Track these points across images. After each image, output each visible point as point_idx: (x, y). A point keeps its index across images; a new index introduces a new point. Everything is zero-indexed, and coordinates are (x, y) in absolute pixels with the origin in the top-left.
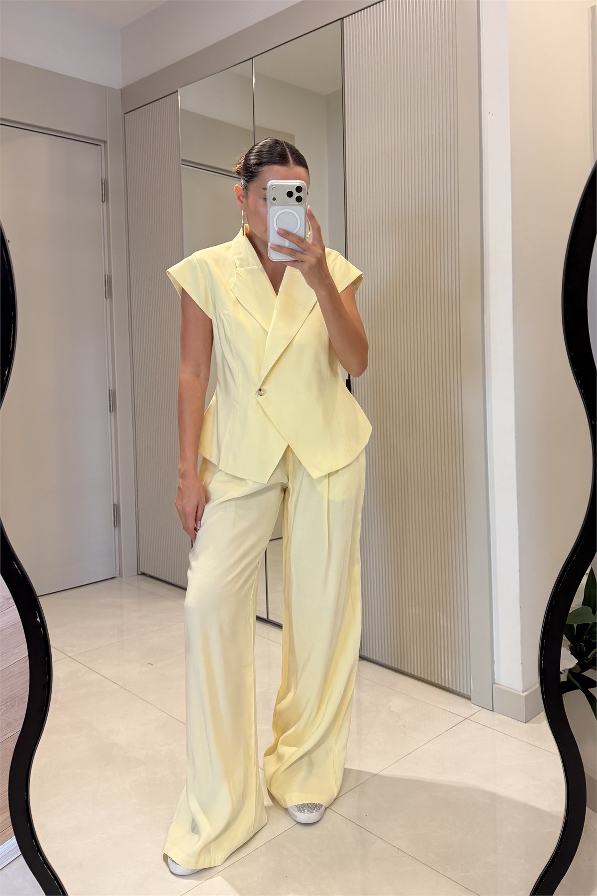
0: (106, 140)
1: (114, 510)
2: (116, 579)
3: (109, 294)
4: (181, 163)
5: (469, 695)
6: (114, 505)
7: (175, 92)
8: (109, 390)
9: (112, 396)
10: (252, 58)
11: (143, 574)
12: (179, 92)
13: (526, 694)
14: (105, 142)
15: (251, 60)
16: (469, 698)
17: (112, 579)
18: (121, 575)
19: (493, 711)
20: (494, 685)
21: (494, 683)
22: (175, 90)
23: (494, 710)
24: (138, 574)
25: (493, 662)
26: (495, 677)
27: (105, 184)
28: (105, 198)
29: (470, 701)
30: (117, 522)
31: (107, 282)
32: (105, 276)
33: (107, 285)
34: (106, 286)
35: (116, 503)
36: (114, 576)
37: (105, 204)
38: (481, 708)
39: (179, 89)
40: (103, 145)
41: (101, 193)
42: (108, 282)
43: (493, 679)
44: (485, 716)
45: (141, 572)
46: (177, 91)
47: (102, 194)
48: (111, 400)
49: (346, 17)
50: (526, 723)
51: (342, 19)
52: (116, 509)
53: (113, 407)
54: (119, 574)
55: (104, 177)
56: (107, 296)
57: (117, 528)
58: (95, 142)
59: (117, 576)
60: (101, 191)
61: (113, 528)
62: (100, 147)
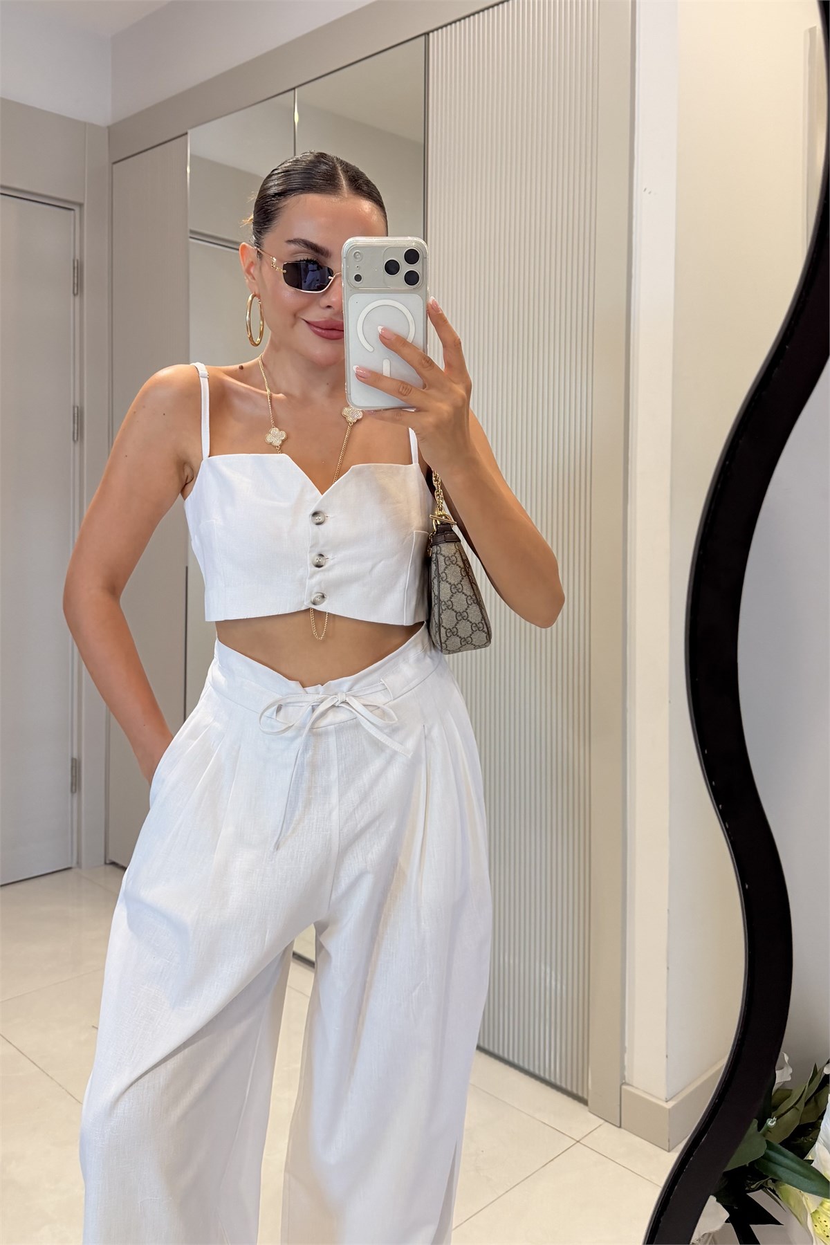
0: (81, 201)
1: (72, 767)
2: (73, 870)
3: (78, 434)
4: (189, 235)
5: (586, 1097)
6: (74, 760)
7: (183, 135)
10: (295, 88)
11: (113, 864)
12: (189, 135)
13: (670, 1107)
14: (81, 205)
15: (293, 91)
16: (584, 1102)
17: (66, 871)
18: (79, 863)
19: (620, 1127)
20: (624, 1087)
21: (623, 1084)
22: (184, 132)
23: (622, 1126)
24: (106, 863)
25: (623, 1050)
26: (626, 1073)
27: (78, 269)
28: (78, 289)
29: (586, 1108)
30: (75, 785)
31: (76, 418)
32: (74, 408)
33: (76, 421)
34: (74, 423)
35: (75, 756)
36: (69, 866)
37: (77, 299)
38: (603, 1121)
39: (189, 131)
40: (77, 209)
41: (72, 282)
42: (78, 417)
43: (623, 1077)
44: (608, 1136)
45: (110, 860)
46: (186, 134)
47: (74, 283)
49: (433, 31)
50: (669, 1151)
51: (427, 34)
52: (76, 765)
54: (77, 864)
55: (78, 257)
56: (76, 439)
57: (76, 795)
58: (64, 206)
59: (74, 864)
60: (72, 278)
61: (70, 795)
62: (72, 212)
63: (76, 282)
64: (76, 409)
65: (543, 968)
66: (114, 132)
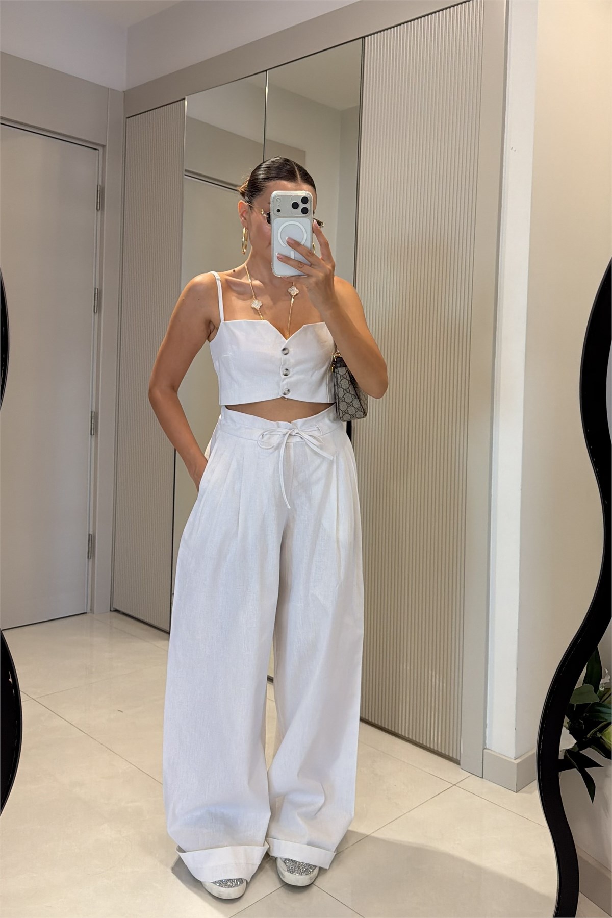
0: (104, 144)
1: (89, 540)
2: (87, 614)
3: (98, 308)
4: (184, 173)
5: (459, 759)
6: (89, 535)
7: (182, 100)
8: (92, 412)
9: (94, 418)
10: (266, 71)
11: (116, 611)
12: (186, 100)
13: (518, 761)
14: (104, 146)
15: (265, 73)
16: (457, 762)
17: (83, 615)
19: (482, 778)
20: (485, 750)
21: (484, 749)
22: (183, 97)
23: (484, 777)
24: (111, 611)
25: (485, 726)
26: (487, 742)
27: (101, 192)
28: (100, 206)
29: (459, 766)
30: (91, 553)
31: (96, 297)
32: (94, 288)
34: (95, 300)
35: (91, 533)
36: (85, 612)
37: (99, 213)
38: (470, 774)
39: (186, 97)
40: (101, 149)
42: (98, 296)
43: (485, 744)
44: (474, 782)
45: (114, 608)
46: (184, 99)
47: (97, 202)
48: (93, 422)
49: (367, 36)
50: (516, 792)
51: (363, 38)
52: (91, 539)
53: (94, 430)
54: (91, 610)
55: (100, 183)
56: (96, 311)
57: (91, 560)
58: (93, 147)
59: (88, 612)
60: (96, 198)
61: (87, 559)
62: (98, 151)
63: (99, 201)
64: (96, 290)
65: (430, 672)
66: (128, 95)
